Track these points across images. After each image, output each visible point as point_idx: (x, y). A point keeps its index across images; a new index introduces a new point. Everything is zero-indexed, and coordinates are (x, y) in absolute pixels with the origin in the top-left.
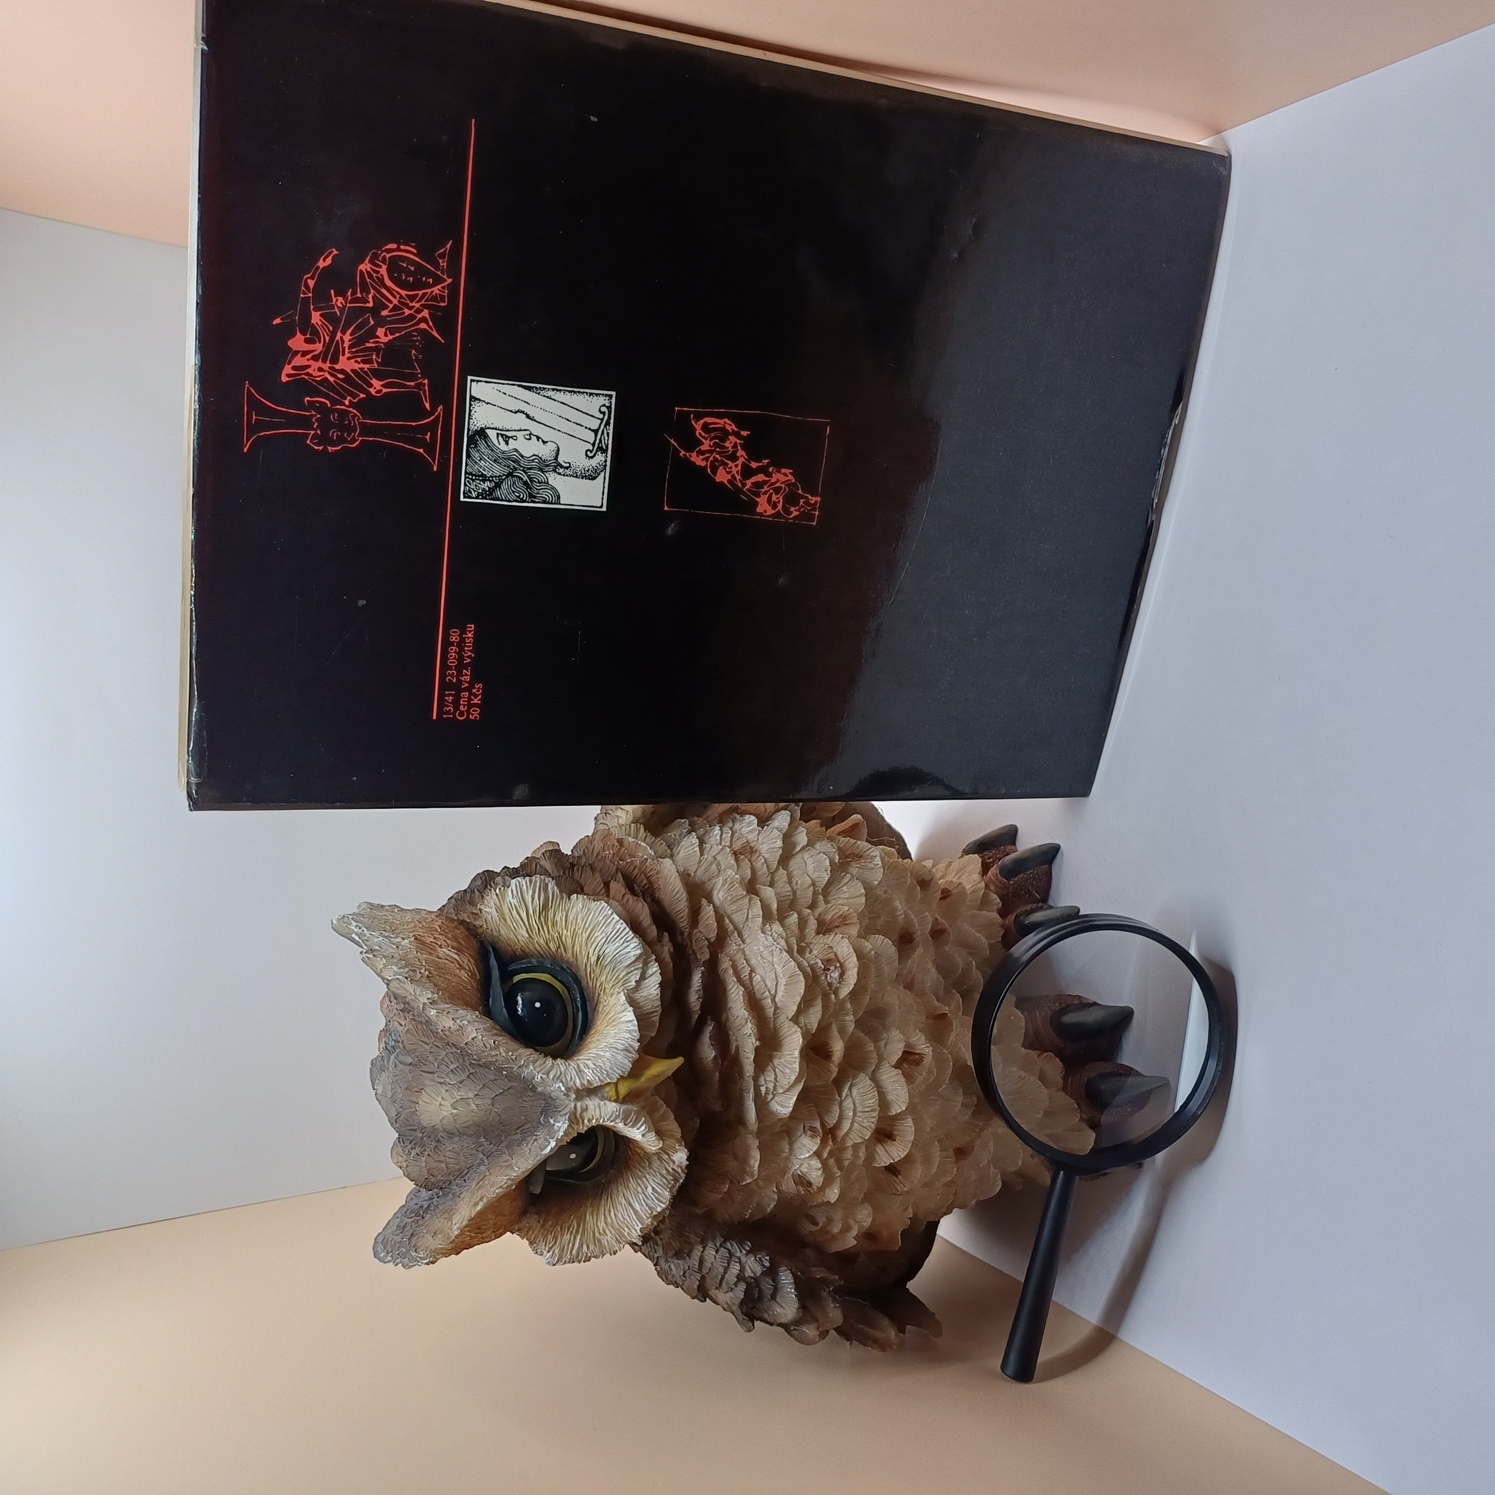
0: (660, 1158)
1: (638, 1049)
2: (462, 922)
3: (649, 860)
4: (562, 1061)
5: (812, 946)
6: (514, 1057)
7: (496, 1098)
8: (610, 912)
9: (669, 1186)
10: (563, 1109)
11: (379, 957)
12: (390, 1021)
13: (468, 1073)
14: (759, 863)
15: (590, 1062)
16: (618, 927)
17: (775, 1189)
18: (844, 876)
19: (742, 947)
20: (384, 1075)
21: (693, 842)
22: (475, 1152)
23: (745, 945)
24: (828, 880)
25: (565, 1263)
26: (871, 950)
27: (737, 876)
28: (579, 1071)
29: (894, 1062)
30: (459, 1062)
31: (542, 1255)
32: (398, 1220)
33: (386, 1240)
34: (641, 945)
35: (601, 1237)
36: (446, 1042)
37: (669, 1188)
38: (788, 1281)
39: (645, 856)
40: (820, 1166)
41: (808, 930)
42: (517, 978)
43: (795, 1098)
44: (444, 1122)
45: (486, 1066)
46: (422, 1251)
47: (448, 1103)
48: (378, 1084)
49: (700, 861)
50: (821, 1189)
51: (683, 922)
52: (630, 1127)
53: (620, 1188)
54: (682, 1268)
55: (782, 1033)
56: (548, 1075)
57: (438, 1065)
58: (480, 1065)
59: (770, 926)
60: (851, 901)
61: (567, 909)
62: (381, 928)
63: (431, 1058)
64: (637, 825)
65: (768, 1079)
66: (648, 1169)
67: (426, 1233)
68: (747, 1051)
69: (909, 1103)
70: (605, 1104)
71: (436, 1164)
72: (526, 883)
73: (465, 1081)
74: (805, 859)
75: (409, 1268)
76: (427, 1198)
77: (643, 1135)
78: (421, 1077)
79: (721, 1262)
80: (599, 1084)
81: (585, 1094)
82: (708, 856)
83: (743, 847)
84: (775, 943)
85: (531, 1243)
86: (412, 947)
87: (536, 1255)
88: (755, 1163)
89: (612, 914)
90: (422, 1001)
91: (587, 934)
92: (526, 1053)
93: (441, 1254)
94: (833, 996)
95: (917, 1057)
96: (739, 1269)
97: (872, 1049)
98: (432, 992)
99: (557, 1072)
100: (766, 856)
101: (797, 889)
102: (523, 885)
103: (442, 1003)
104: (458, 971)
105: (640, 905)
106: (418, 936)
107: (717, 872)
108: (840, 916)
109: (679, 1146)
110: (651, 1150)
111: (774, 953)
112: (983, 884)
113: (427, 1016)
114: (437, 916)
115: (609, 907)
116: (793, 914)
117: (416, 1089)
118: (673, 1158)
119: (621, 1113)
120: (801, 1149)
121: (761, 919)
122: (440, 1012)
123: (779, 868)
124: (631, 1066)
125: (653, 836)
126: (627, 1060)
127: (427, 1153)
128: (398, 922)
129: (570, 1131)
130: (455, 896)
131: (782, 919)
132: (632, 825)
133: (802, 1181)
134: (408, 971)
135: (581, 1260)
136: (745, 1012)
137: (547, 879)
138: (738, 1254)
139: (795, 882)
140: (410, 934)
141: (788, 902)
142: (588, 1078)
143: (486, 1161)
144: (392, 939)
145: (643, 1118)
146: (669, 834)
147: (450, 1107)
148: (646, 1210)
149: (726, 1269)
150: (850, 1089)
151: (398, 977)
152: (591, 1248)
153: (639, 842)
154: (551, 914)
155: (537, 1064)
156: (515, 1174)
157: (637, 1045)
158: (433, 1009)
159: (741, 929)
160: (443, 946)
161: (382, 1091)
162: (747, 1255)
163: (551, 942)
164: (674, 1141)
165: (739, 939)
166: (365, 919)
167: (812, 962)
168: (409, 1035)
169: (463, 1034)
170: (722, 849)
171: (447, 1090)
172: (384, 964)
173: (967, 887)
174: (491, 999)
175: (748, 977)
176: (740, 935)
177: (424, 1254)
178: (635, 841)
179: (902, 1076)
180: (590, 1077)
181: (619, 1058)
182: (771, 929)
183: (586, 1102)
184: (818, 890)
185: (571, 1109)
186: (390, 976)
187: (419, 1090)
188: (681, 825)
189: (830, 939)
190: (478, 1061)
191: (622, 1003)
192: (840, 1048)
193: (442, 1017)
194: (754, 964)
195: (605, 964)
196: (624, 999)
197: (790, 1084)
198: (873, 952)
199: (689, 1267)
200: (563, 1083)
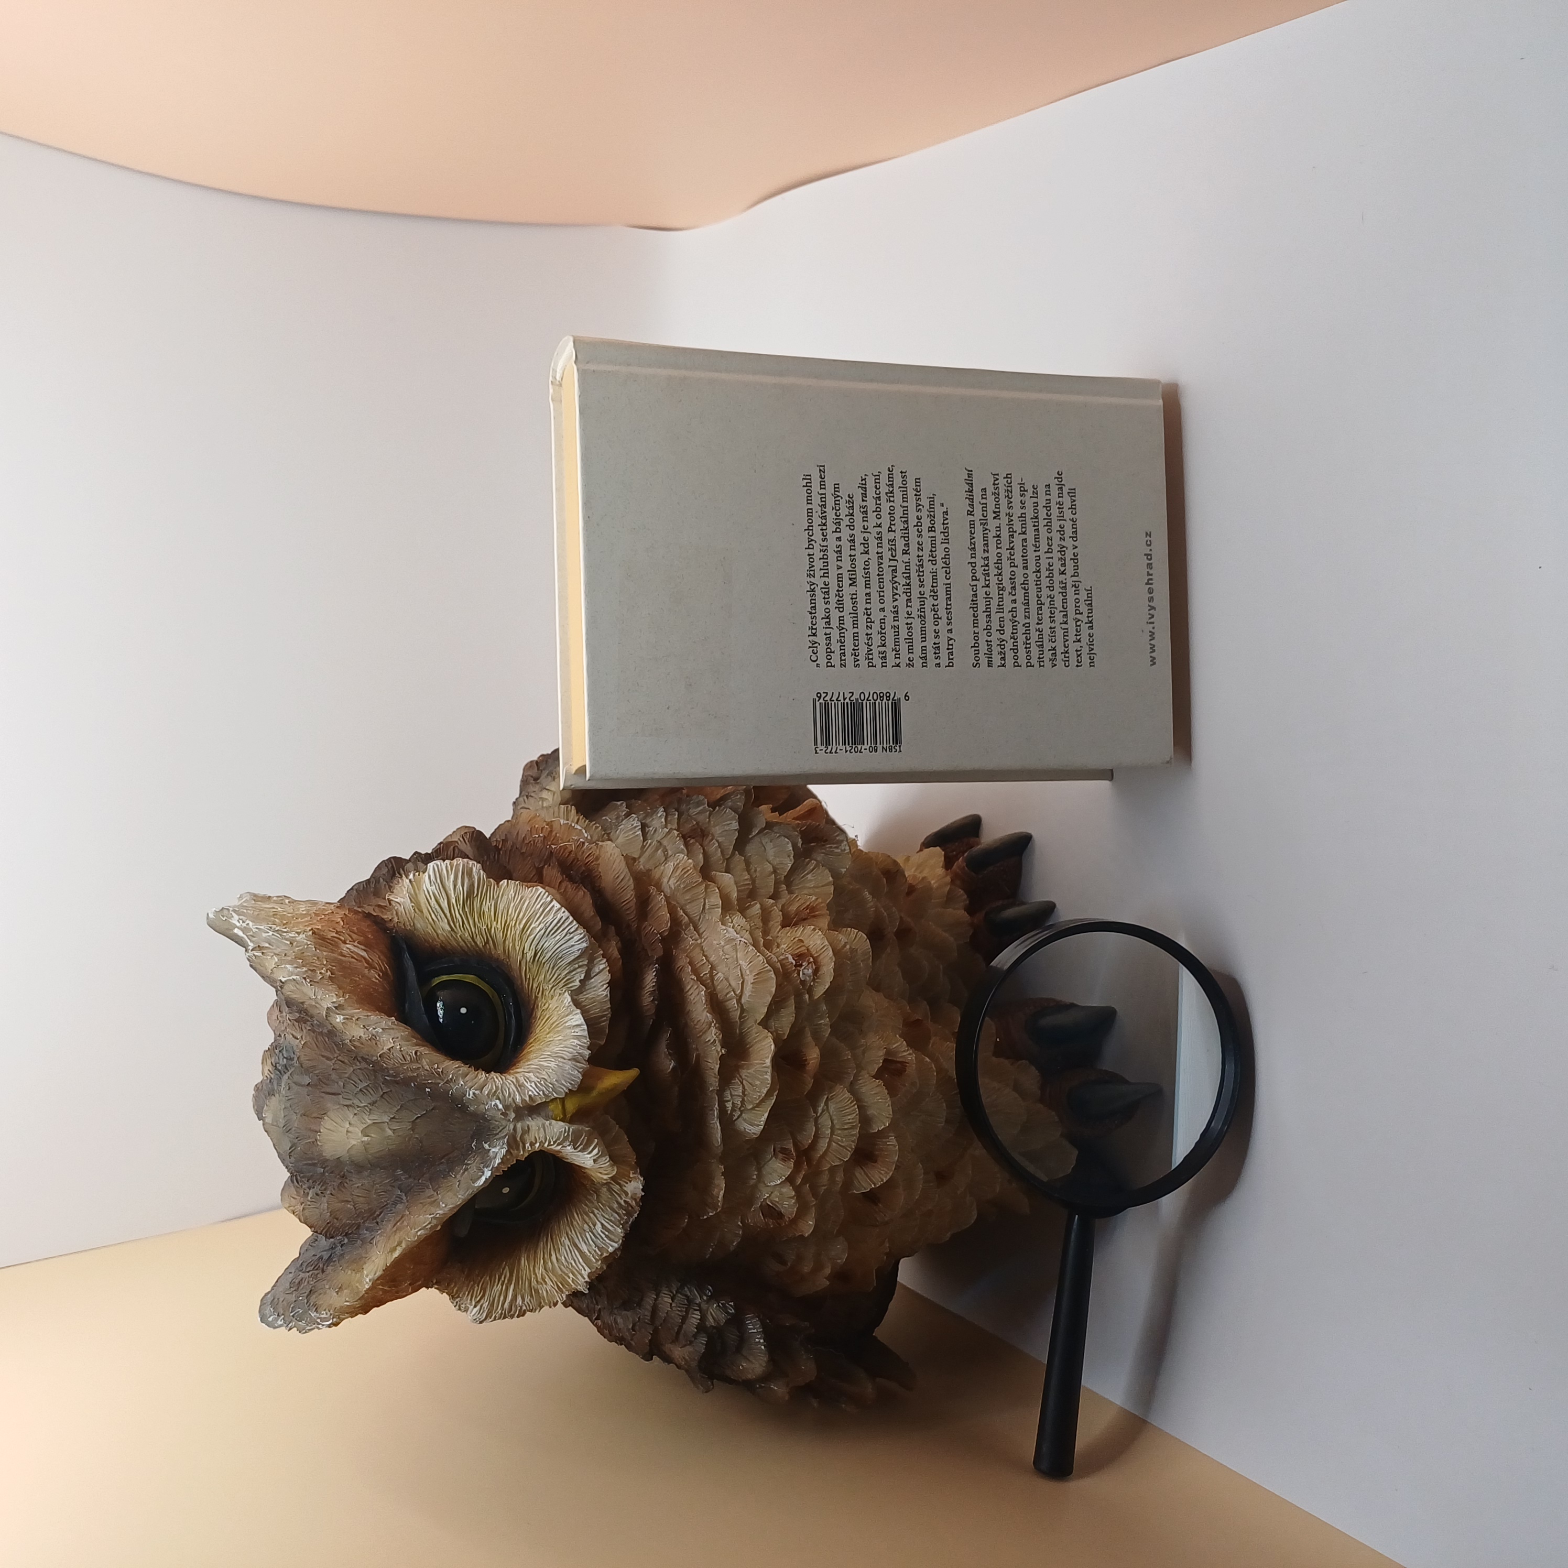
0: (610, 1190)
1: (589, 1058)
2: (369, 915)
3: (586, 844)
4: (498, 1075)
5: (779, 940)
6: (440, 1071)
7: (418, 1120)
8: (549, 899)
9: (622, 1222)
10: (500, 1131)
11: (268, 956)
12: (280, 1036)
13: (382, 1093)
14: (713, 848)
15: (531, 1074)
16: (559, 917)
17: (739, 1223)
18: (808, 863)
19: (699, 941)
20: (274, 1102)
21: (635, 825)
22: (390, 1188)
23: (703, 940)
24: (792, 866)
25: (495, 1319)
26: (845, 946)
27: (690, 861)
28: (520, 1086)
29: (874, 1073)
30: (369, 1080)
31: (466, 1310)
32: (291, 1275)
33: (276, 1300)
34: (587, 937)
35: (539, 1286)
36: (353, 1056)
37: (621, 1224)
38: (755, 1331)
39: (581, 840)
40: (794, 1193)
41: (772, 923)
42: (437, 981)
43: (766, 1115)
44: (353, 1152)
45: (406, 1082)
46: (325, 1310)
47: (357, 1129)
48: (266, 1111)
49: (643, 847)
50: (794, 1221)
51: (631, 915)
52: (579, 1151)
53: (562, 1227)
54: (631, 1319)
55: (749, 1040)
56: (481, 1092)
57: (344, 1085)
58: (397, 1083)
59: (730, 917)
60: (817, 890)
61: (495, 897)
62: (270, 921)
63: (334, 1076)
64: (567, 807)
65: (734, 1093)
66: (596, 1202)
67: (329, 1288)
68: (709, 1061)
69: (892, 1119)
70: (550, 1124)
71: (340, 1205)
72: (447, 867)
73: (378, 1102)
74: (764, 844)
75: (306, 1332)
76: (327, 1248)
77: (595, 1161)
78: (322, 1099)
79: (679, 1311)
80: (544, 1100)
81: (526, 1112)
82: (652, 842)
83: (693, 830)
84: (738, 936)
85: (453, 1297)
86: (309, 943)
87: (459, 1311)
88: (719, 1192)
89: (551, 901)
90: (326, 1007)
91: (522, 926)
92: (452, 1067)
93: (347, 1313)
94: (807, 996)
95: (899, 1065)
96: (699, 1317)
97: (850, 1057)
98: (336, 995)
99: (492, 1087)
100: (720, 839)
101: (756, 877)
102: (442, 870)
103: (349, 1008)
104: (366, 971)
105: (581, 893)
106: (316, 930)
107: (664, 858)
108: (807, 907)
109: (633, 1173)
110: (602, 1178)
111: (738, 947)
112: (948, 879)
113: (331, 1024)
114: (338, 907)
115: (547, 893)
116: (756, 903)
117: (314, 1115)
118: (625, 1189)
119: (570, 1133)
120: (771, 1174)
121: (720, 910)
122: (348, 1019)
123: (735, 853)
124: (581, 1078)
125: (587, 819)
126: (576, 1072)
127: (328, 1192)
128: (289, 915)
129: (508, 1157)
130: (356, 887)
131: (743, 911)
132: (562, 806)
133: (771, 1212)
134: (306, 971)
135: (516, 1313)
136: (708, 1015)
137: (471, 862)
138: (698, 1301)
139: (753, 870)
140: (306, 928)
141: (747, 892)
142: (530, 1093)
143: (404, 1198)
144: (285, 934)
145: (596, 1140)
146: (604, 818)
147: (360, 1134)
148: (595, 1251)
149: (684, 1319)
150: (826, 1104)
151: (295, 977)
152: (527, 1300)
153: (573, 825)
154: (477, 904)
155: (467, 1078)
156: (441, 1212)
157: (587, 1053)
158: (338, 1014)
159: (697, 921)
160: (348, 942)
161: (272, 1120)
162: (707, 1302)
163: (478, 936)
164: (628, 1169)
165: (695, 932)
166: (249, 911)
167: (782, 957)
168: (307, 1050)
169: (376, 1044)
170: (669, 833)
171: (355, 1114)
172: (276, 963)
173: (933, 882)
174: (407, 1005)
175: (708, 975)
176: (696, 929)
177: (327, 1314)
178: (568, 823)
179: (884, 1087)
180: (533, 1092)
181: (567, 1068)
182: (732, 922)
183: (528, 1123)
184: (780, 878)
185: (510, 1131)
186: (283, 977)
187: (320, 1116)
188: (616, 807)
189: (799, 932)
190: (394, 1076)
191: (567, 1004)
192: (815, 1056)
193: (349, 1024)
194: (715, 961)
195: (543, 962)
196: (570, 1000)
197: (761, 1098)
198: (848, 947)
199: (639, 1318)
200: (499, 1099)
